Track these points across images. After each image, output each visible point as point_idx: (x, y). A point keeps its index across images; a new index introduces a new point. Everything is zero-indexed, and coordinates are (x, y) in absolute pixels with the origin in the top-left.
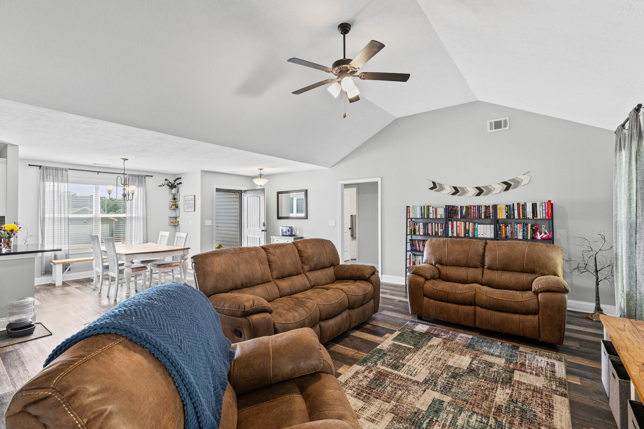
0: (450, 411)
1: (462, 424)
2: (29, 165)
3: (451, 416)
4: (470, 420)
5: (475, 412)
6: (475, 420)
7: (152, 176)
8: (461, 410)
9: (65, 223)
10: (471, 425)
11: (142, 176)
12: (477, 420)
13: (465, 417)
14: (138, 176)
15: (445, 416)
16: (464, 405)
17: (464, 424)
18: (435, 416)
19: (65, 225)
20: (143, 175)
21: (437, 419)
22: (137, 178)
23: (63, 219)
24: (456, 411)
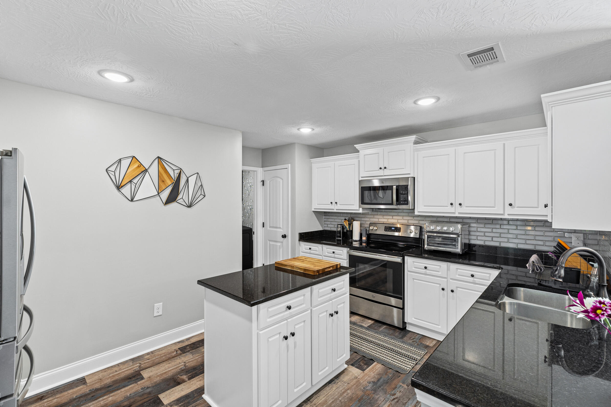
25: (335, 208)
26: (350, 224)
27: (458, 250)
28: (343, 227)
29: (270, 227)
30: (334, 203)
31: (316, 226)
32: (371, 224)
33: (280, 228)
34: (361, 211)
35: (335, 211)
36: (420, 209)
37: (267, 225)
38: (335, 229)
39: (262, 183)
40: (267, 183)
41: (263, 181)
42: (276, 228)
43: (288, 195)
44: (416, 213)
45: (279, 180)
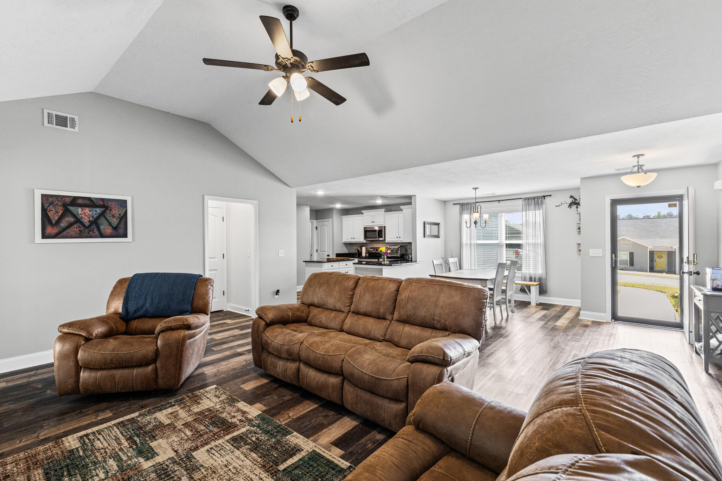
0: (131, 460)
1: (108, 463)
2: (454, 204)
3: (124, 458)
4: (103, 471)
5: (105, 479)
6: (99, 474)
7: (551, 196)
8: (121, 469)
9: (475, 248)
10: (99, 468)
11: (538, 198)
12: (97, 475)
13: (111, 468)
14: (534, 198)
15: (129, 454)
16: (125, 474)
17: (106, 464)
18: (137, 448)
19: (474, 249)
20: (540, 197)
21: (133, 448)
22: (533, 201)
23: (472, 245)
24: (125, 464)
25: (354, 241)
26: (361, 249)
27: (399, 256)
28: (358, 250)
29: (321, 251)
30: (353, 238)
31: (345, 251)
32: (371, 248)
33: (326, 252)
34: (365, 242)
35: (354, 242)
36: (388, 240)
37: (319, 251)
38: (354, 252)
39: (316, 228)
40: (319, 228)
41: (316, 227)
42: (324, 252)
43: (330, 233)
44: (386, 242)
45: (325, 226)
